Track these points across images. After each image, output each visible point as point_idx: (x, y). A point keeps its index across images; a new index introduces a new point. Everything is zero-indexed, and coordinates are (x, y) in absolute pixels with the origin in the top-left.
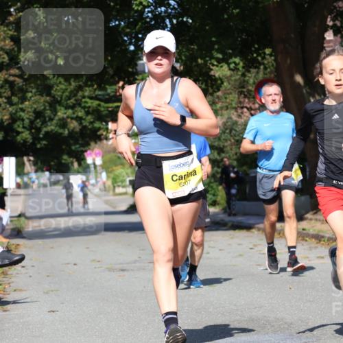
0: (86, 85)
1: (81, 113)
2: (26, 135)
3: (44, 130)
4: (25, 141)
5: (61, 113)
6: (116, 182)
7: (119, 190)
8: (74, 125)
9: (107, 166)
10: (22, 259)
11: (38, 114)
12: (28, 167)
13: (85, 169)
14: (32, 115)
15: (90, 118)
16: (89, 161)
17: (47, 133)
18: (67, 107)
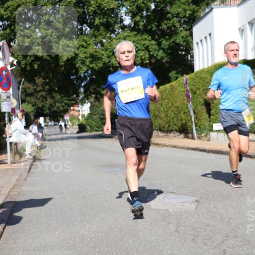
0: (65, 97)
1: (63, 105)
2: (47, 111)
3: (53, 110)
4: (47, 113)
5: (58, 105)
6: (73, 124)
7: (74, 127)
8: (61, 108)
9: (71, 120)
10: (46, 147)
11: (51, 105)
12: (48, 120)
13: (64, 121)
14: (49, 105)
15: (66, 106)
16: (65, 118)
17: (53, 111)
18: (59, 103)
